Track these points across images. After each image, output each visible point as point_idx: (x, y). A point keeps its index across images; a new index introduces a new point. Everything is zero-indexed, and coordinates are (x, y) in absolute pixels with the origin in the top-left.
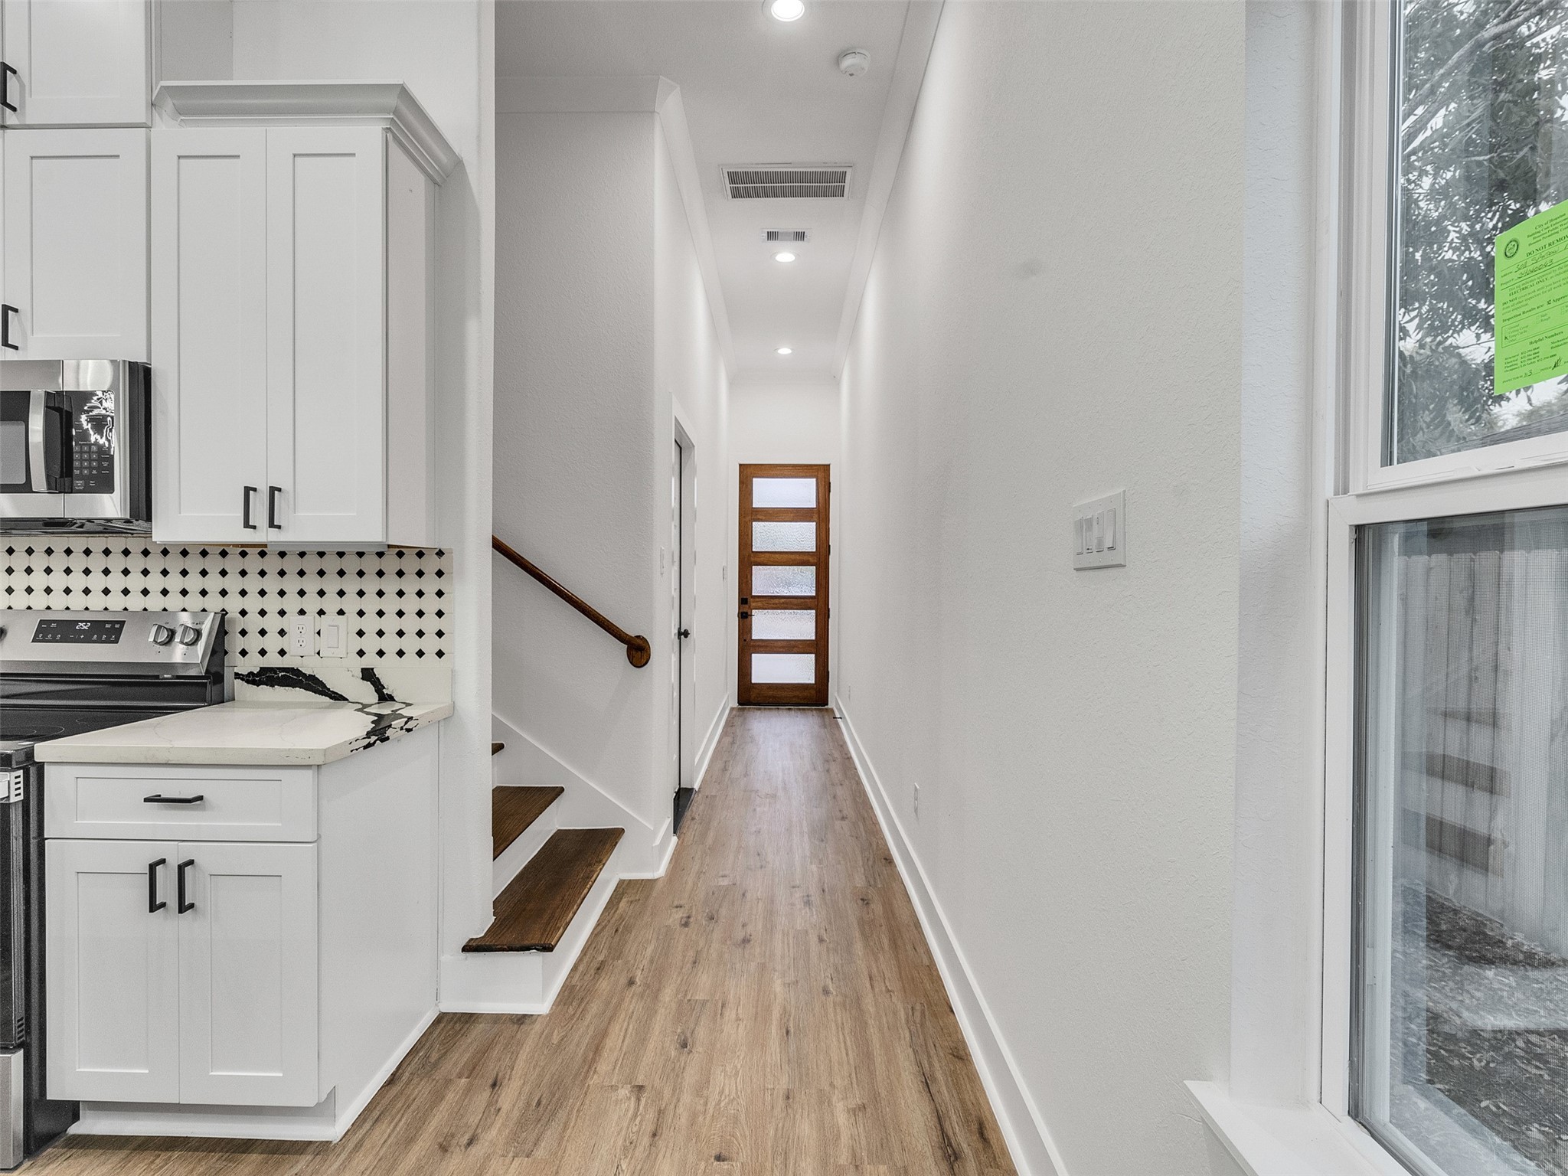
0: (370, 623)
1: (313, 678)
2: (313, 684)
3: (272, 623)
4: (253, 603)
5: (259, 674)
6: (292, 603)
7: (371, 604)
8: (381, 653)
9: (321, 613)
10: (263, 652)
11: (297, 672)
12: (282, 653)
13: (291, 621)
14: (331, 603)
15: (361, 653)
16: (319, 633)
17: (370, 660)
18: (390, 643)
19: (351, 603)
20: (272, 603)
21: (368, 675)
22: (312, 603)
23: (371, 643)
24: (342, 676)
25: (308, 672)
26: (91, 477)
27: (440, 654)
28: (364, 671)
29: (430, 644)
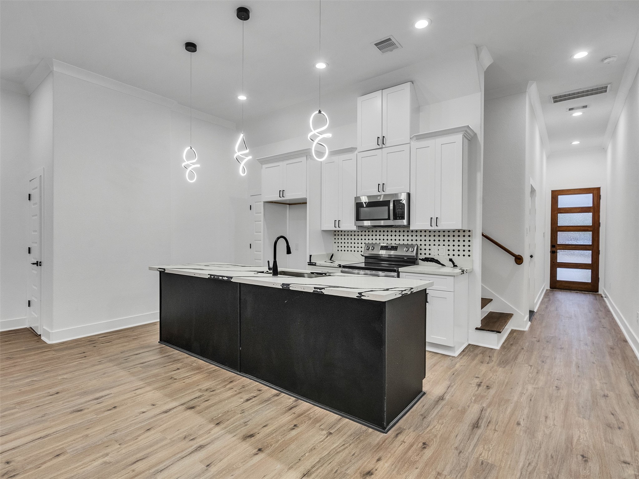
0: (451, 248)
1: (437, 260)
2: (437, 262)
3: (428, 247)
4: (423, 243)
5: (424, 259)
6: (432, 243)
7: (451, 243)
8: (454, 255)
9: (439, 245)
10: (425, 254)
11: (433, 259)
12: (430, 254)
13: (432, 247)
14: (441, 243)
15: (449, 255)
16: (438, 250)
17: (451, 257)
18: (456, 253)
19: (446, 243)
20: (428, 243)
21: (451, 260)
22: (437, 243)
23: (451, 253)
24: (444, 259)
25: (436, 259)
26: (400, 217)
27: (469, 256)
28: (450, 259)
29: (467, 253)
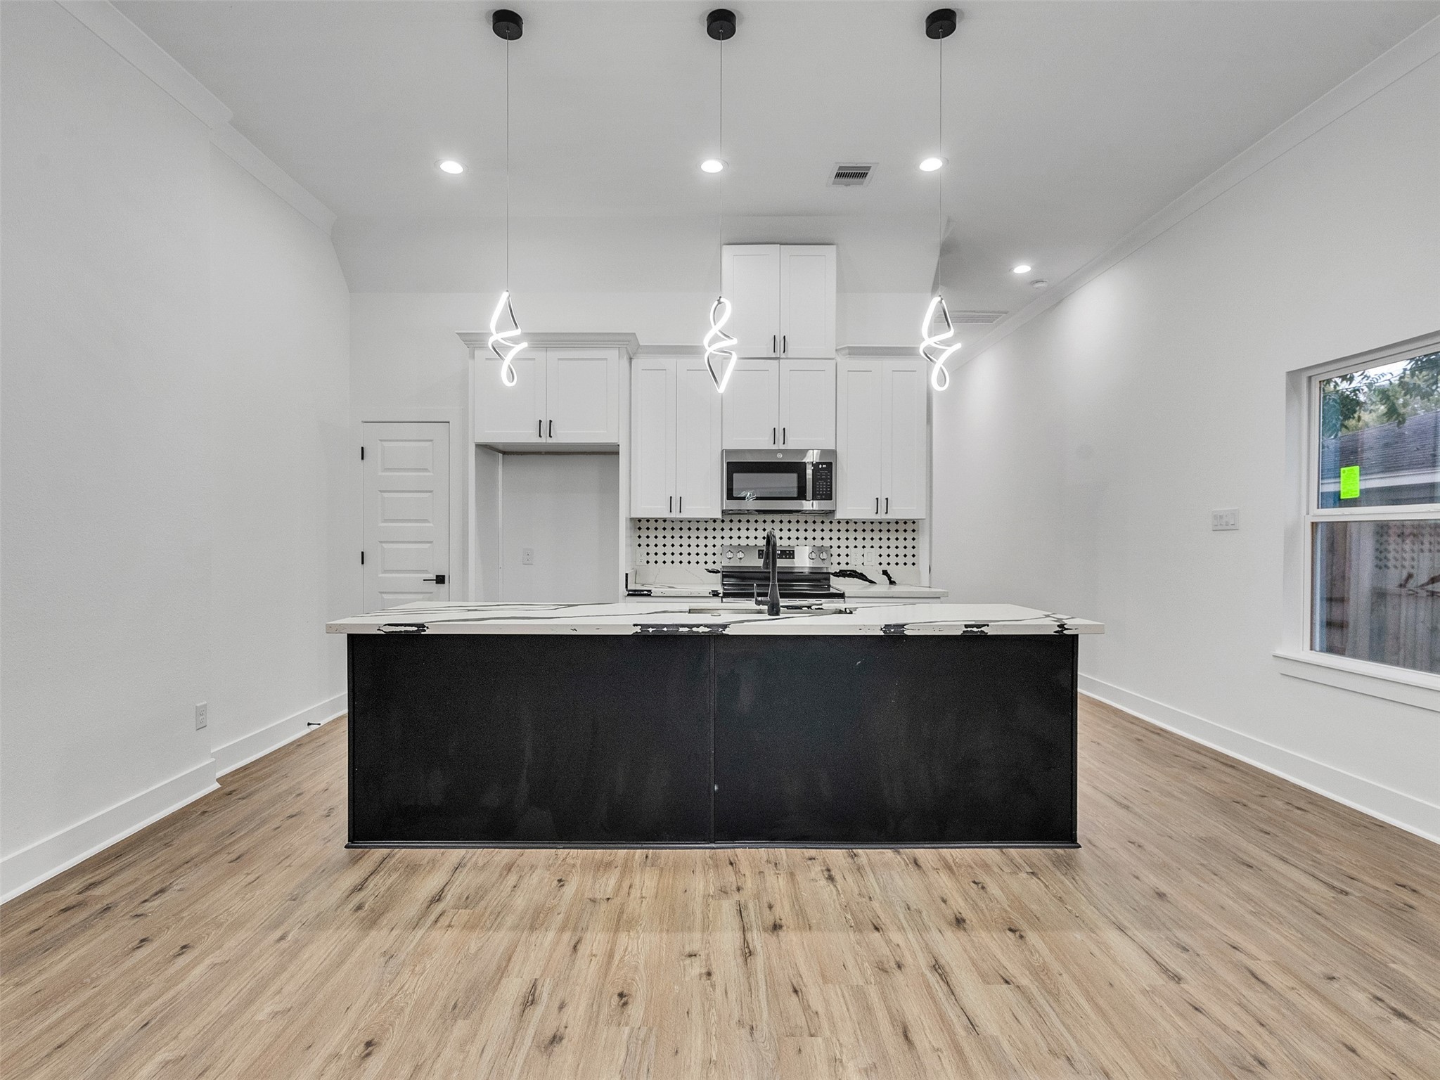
0: (884, 551)
1: (862, 574)
2: (862, 577)
3: (843, 551)
4: (835, 543)
5: (839, 573)
6: (851, 543)
7: (884, 543)
8: (889, 564)
9: (864, 547)
10: (839, 564)
11: (855, 572)
12: (847, 564)
13: (851, 551)
14: (868, 543)
15: (880, 564)
16: (863, 555)
17: (884, 567)
18: (893, 560)
19: (876, 543)
20: (843, 543)
21: (885, 573)
22: (860, 543)
23: (884, 560)
24: (873, 572)
25: (859, 572)
26: (823, 494)
27: (914, 564)
28: (883, 571)
29: (909, 560)
